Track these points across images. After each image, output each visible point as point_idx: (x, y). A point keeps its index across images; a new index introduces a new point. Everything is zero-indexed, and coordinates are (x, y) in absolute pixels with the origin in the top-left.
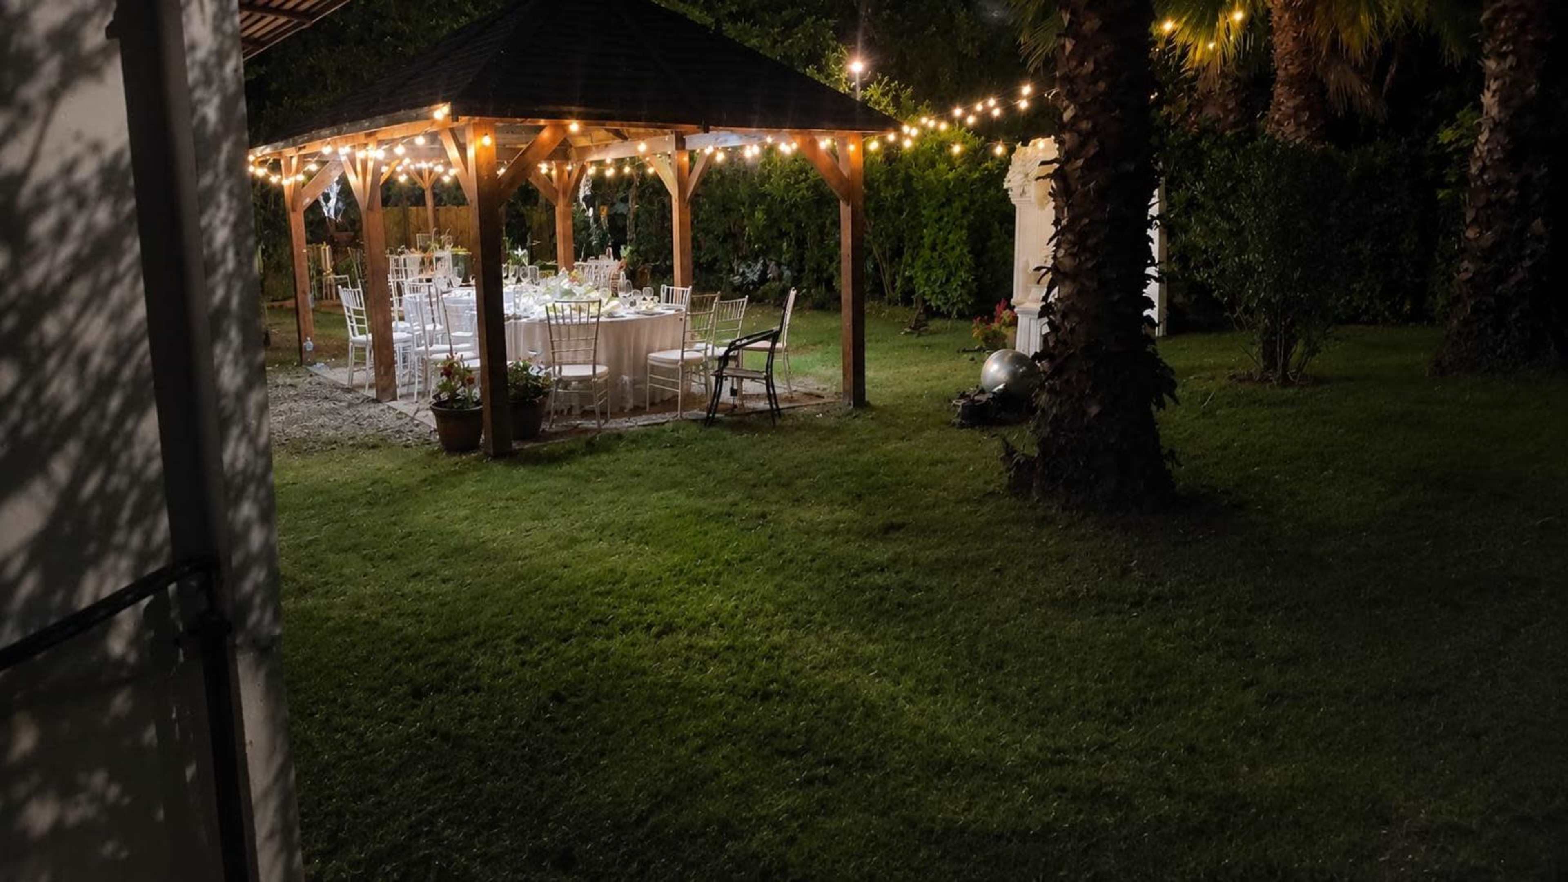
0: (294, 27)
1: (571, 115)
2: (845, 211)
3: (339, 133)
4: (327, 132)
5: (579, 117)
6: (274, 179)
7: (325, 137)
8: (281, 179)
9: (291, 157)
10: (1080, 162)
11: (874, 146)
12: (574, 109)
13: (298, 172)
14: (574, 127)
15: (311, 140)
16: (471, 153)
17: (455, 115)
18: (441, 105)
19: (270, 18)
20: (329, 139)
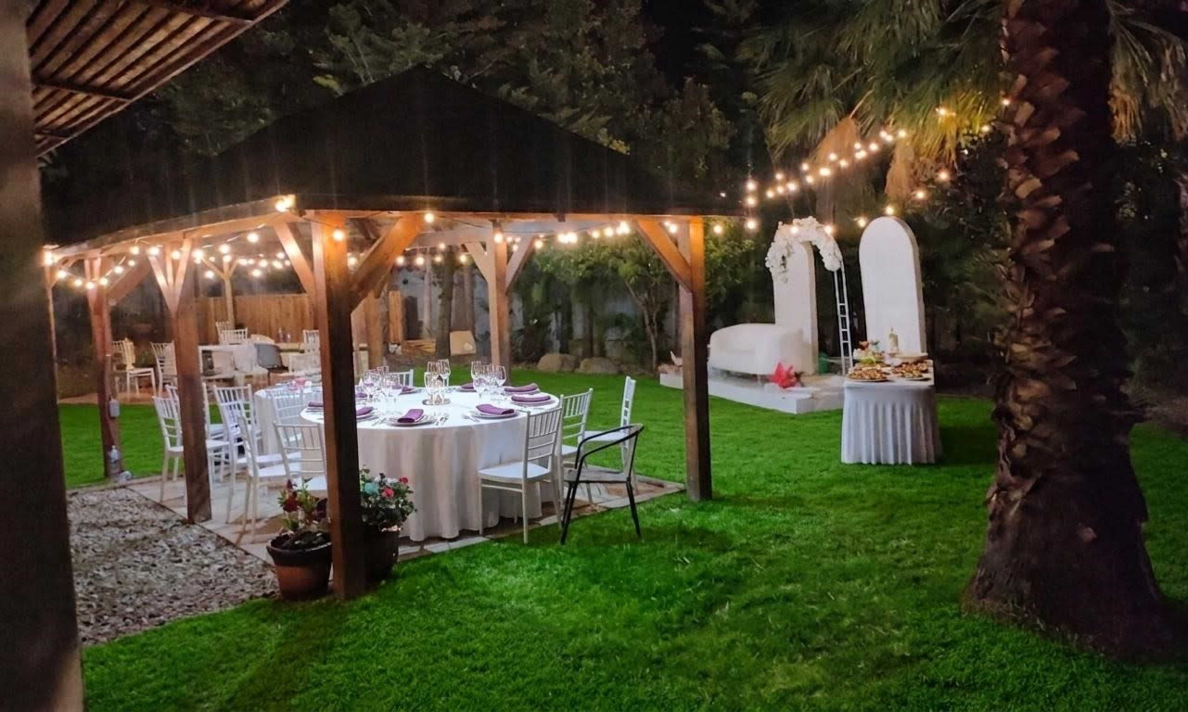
0: (111, 108)
1: (422, 206)
2: (685, 299)
3: (148, 233)
4: (136, 231)
5: (436, 206)
6: (78, 283)
7: (132, 237)
8: (84, 283)
9: (96, 258)
10: (1049, 244)
11: (718, 229)
12: (427, 198)
13: (102, 273)
14: (429, 217)
15: (117, 240)
16: (317, 250)
17: (301, 207)
18: (280, 197)
19: (81, 96)
20: (137, 240)
